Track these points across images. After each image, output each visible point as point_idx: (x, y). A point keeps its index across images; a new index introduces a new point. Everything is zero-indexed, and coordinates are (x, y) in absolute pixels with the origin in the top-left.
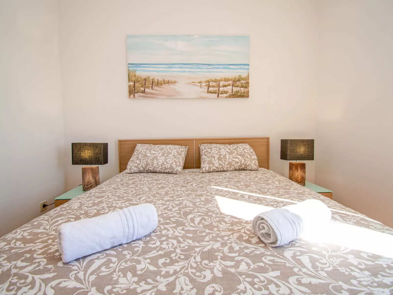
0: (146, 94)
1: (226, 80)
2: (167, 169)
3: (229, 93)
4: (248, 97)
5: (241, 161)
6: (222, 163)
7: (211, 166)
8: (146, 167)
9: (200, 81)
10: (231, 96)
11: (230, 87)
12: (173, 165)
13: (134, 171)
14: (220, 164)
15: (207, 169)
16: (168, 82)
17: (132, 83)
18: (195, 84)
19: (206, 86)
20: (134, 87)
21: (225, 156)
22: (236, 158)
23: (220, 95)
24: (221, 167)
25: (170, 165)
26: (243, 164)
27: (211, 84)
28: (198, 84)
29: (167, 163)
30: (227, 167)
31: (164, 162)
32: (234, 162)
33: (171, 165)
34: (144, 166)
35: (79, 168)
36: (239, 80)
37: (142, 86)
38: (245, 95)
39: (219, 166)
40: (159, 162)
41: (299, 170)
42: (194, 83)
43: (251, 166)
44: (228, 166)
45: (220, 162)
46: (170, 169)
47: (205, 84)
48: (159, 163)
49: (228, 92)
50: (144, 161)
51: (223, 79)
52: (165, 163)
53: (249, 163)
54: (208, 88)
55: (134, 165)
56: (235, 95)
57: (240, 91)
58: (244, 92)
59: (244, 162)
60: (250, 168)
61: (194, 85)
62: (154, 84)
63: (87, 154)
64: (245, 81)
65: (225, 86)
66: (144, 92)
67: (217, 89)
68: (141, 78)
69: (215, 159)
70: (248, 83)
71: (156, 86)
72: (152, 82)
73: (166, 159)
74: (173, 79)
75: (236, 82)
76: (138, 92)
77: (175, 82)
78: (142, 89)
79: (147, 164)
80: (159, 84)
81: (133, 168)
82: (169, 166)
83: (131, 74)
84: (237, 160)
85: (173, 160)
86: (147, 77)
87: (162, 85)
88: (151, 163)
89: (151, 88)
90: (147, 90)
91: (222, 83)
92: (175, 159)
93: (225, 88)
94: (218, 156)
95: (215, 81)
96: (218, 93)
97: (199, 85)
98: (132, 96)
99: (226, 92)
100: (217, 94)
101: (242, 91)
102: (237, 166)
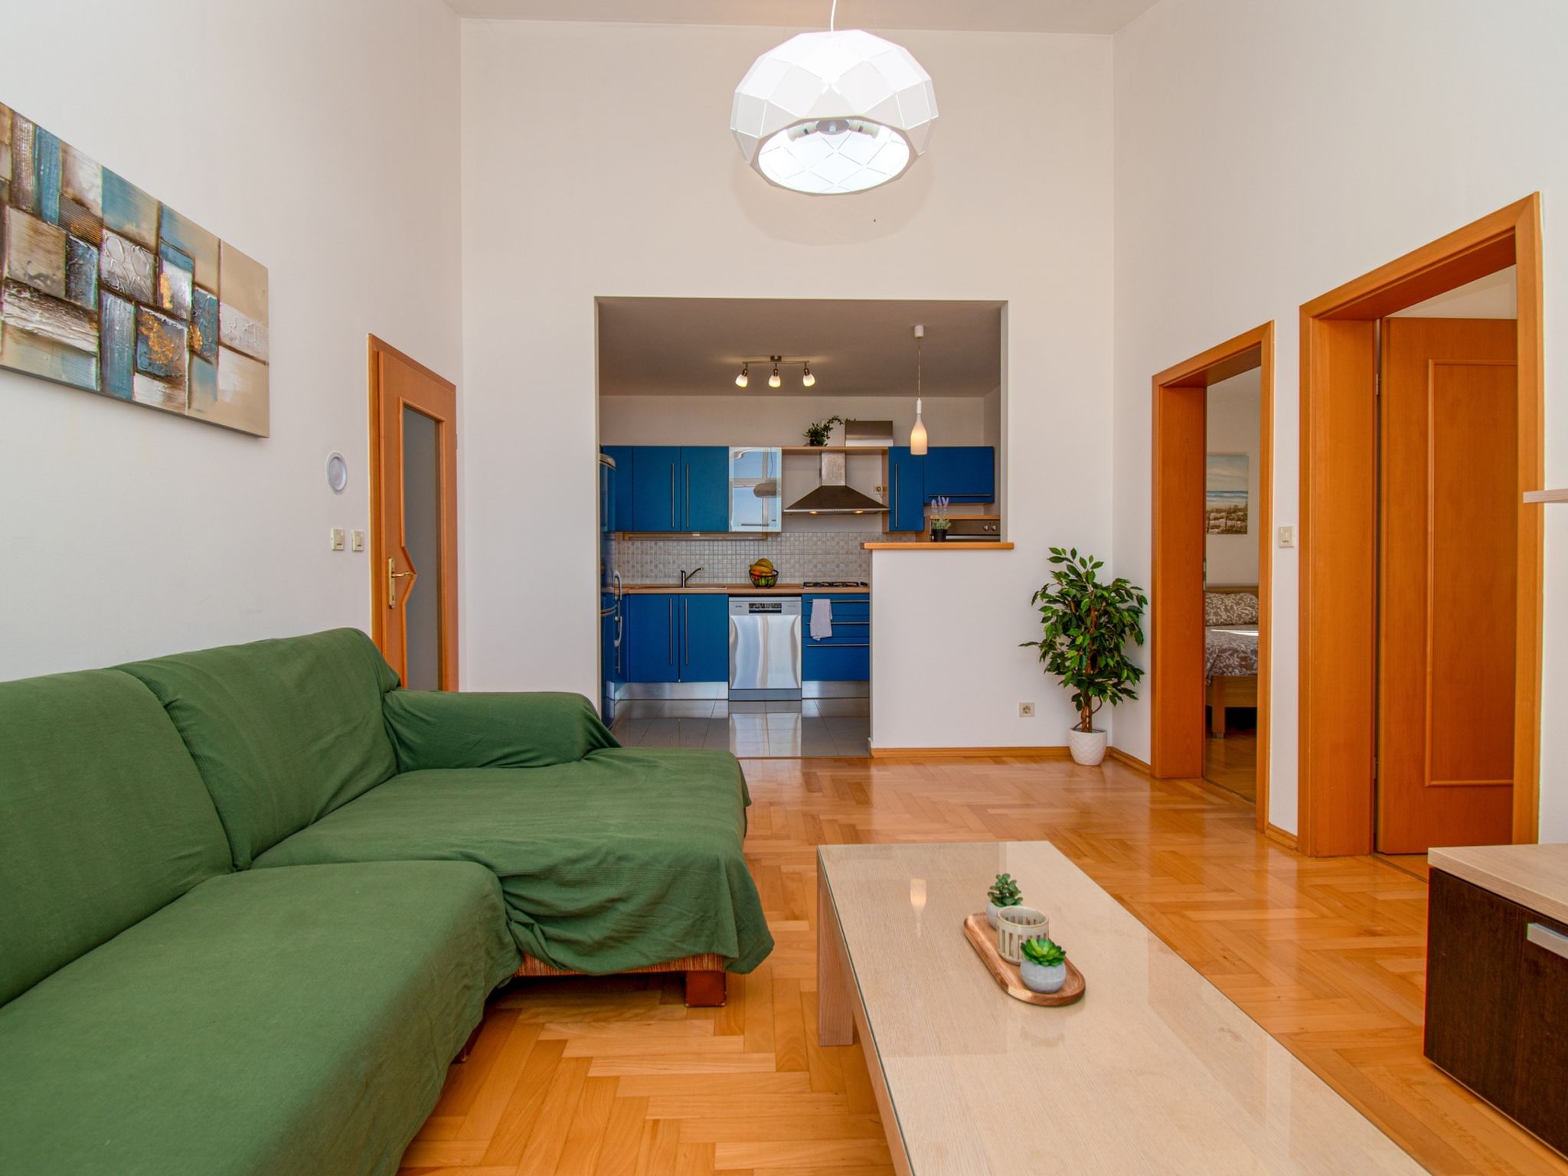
1: (1218, 511)
3: (1222, 528)
4: (1246, 533)
5: (1252, 613)
10: (1225, 531)
11: (1224, 520)
14: (1228, 616)
21: (1232, 607)
22: (1246, 609)
23: (1210, 530)
24: (1229, 619)
26: (1255, 617)
32: (1244, 614)
36: (1235, 512)
38: (1242, 531)
44: (1238, 619)
45: (1228, 614)
49: (1220, 527)
51: (1215, 510)
56: (1229, 531)
57: (1236, 525)
58: (1241, 527)
59: (1256, 614)
64: (1242, 513)
65: (1216, 519)
69: (1221, 611)
70: (1246, 515)
75: (1230, 513)
84: (1247, 612)
91: (1213, 515)
93: (1216, 521)
94: (1224, 607)
99: (1217, 527)
101: (1239, 526)
102: (1247, 619)
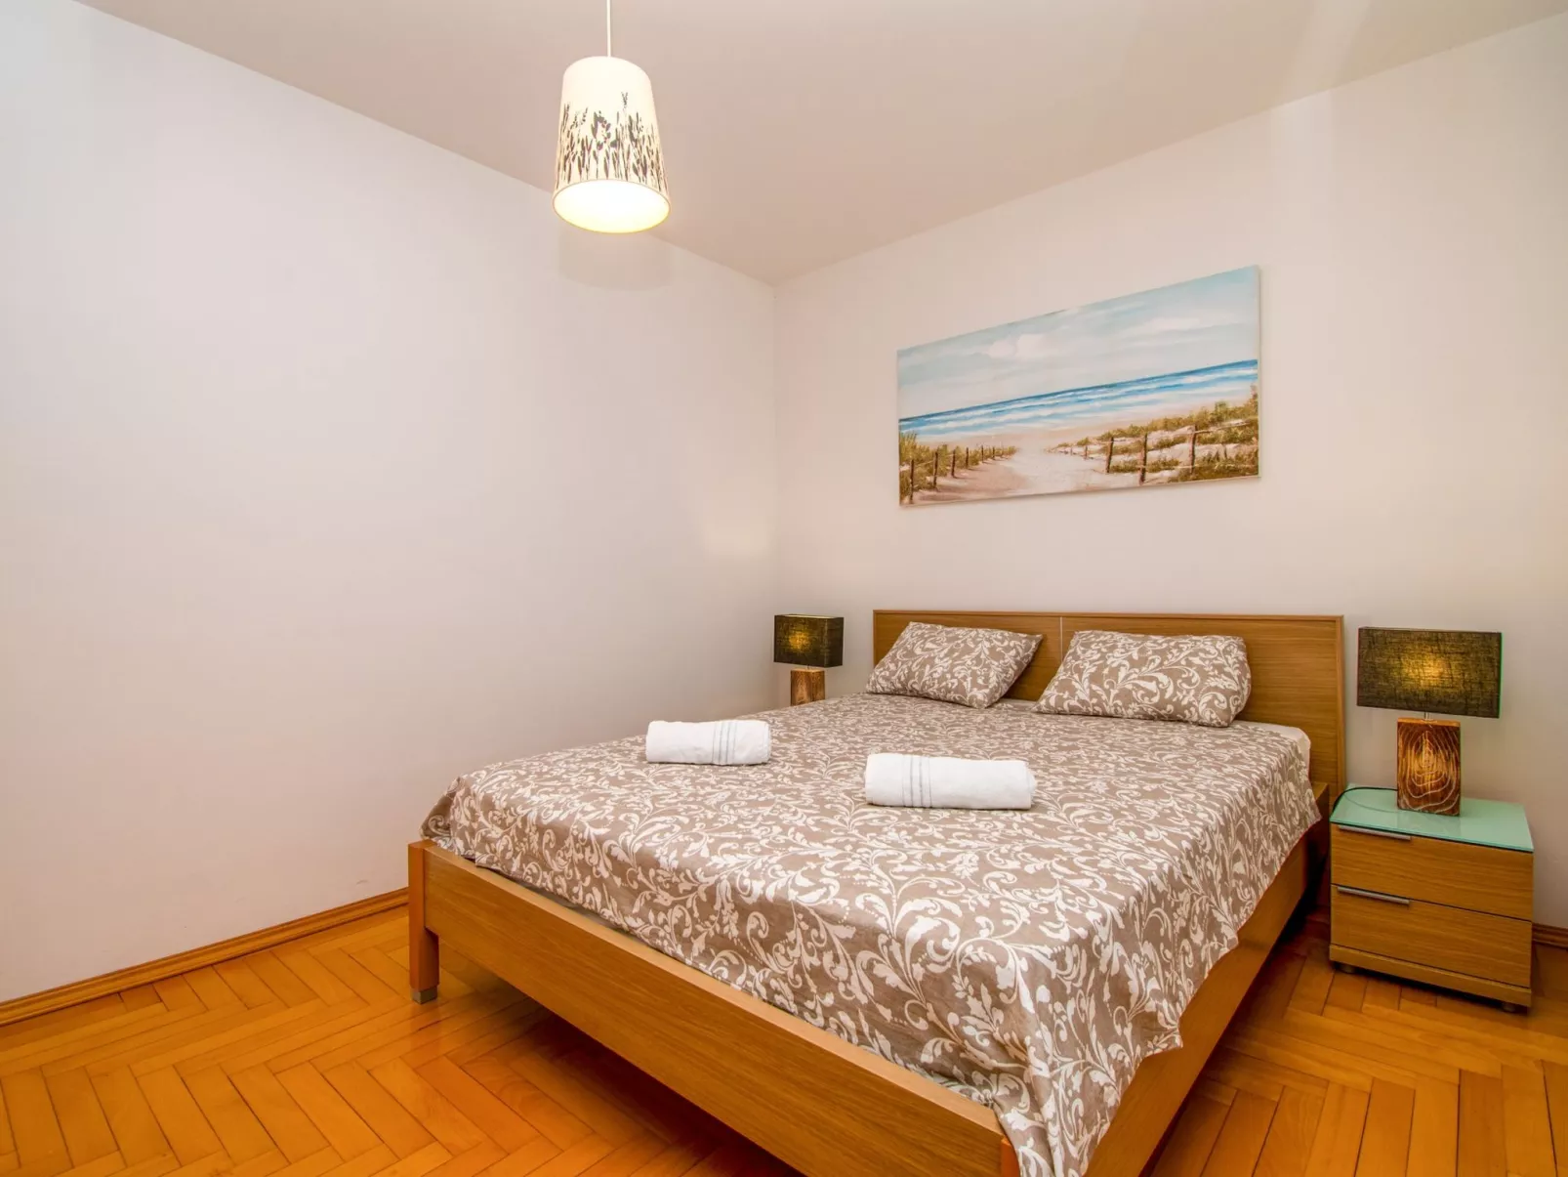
0: (937, 491)
1: (1169, 425)
2: (950, 692)
3: (1179, 467)
4: (1254, 471)
5: (1163, 692)
6: (1100, 691)
7: (1065, 696)
8: (907, 680)
9: (1082, 438)
10: (1189, 474)
11: (1187, 446)
12: (965, 684)
13: (883, 688)
14: (1093, 694)
15: (1052, 702)
16: (994, 454)
17: (907, 468)
18: (1068, 449)
19: (1103, 451)
20: (912, 477)
21: (1114, 672)
22: (1151, 679)
23: (1149, 476)
24: (1095, 701)
25: (959, 681)
26: (1169, 701)
27: (1118, 443)
28: (1077, 450)
29: (953, 677)
30: (1116, 705)
31: (947, 672)
32: (1142, 692)
33: (960, 683)
34: (903, 679)
35: (788, 668)
36: (1218, 420)
37: (930, 472)
38: (1246, 468)
39: (1091, 698)
40: (935, 672)
41: (1426, 748)
42: (1066, 446)
43: (1197, 711)
44: (1119, 702)
45: (1094, 687)
46: (956, 691)
47: (1098, 447)
48: (936, 675)
49: (1177, 463)
50: (905, 666)
51: (1161, 425)
52: (948, 676)
53: (1190, 698)
54: (1110, 459)
55: (883, 674)
56: (1201, 472)
57: (1222, 456)
58: (1239, 458)
59: (1174, 695)
60: (1195, 718)
61: (1066, 453)
62: (957, 462)
63: (798, 640)
64: (1240, 421)
65: (1165, 445)
66: (933, 486)
67: (1137, 457)
68: (928, 450)
69: (1080, 680)
70: (1253, 425)
71: (962, 467)
72: (954, 457)
73: (953, 666)
74: (1007, 446)
75: (1206, 426)
76: (919, 488)
77: (1012, 452)
78: (930, 479)
79: (910, 675)
80: (969, 462)
81: (880, 680)
82: (956, 684)
83: (906, 443)
84: (1152, 686)
85: (969, 669)
86: (941, 447)
87: (977, 464)
88: (917, 673)
89: (949, 475)
90: (941, 481)
91: (1154, 438)
92: (975, 668)
93: (1166, 451)
94: (1093, 670)
95: (1134, 432)
96: (1144, 471)
97: (1081, 450)
98: (907, 500)
99: (1168, 465)
100: (1138, 474)
101: (1232, 455)
102: (1149, 704)
